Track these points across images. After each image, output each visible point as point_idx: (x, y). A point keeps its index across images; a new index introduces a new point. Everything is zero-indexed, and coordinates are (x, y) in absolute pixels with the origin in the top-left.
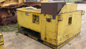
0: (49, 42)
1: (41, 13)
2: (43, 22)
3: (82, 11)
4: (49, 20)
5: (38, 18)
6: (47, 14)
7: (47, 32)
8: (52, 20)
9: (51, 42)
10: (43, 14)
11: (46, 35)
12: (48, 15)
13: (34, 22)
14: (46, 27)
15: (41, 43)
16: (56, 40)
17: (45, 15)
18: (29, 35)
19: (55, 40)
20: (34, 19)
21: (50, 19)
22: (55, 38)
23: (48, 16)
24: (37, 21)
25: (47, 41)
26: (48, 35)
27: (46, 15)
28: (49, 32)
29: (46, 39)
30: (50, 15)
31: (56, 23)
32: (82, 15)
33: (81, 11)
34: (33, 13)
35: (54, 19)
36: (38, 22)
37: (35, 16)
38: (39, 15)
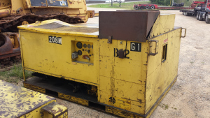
0: (123, 107)
1: (100, 37)
2: (104, 60)
3: (182, 29)
4: (122, 54)
5: (87, 49)
6: (117, 39)
7: (116, 84)
8: (132, 55)
9: (127, 107)
10: (106, 41)
11: (113, 91)
12: (119, 42)
13: (75, 60)
14: (113, 72)
15: (99, 111)
16: (143, 101)
17: (111, 42)
18: (60, 94)
19: (140, 101)
20: (75, 52)
21: (126, 50)
22: (141, 97)
23: (120, 45)
24: (84, 57)
25: (116, 105)
26: (119, 91)
27: (114, 41)
28: (123, 83)
29: (112, 100)
30: (124, 43)
31: (142, 61)
32: (181, 37)
33: (179, 30)
34: (75, 36)
35: (136, 50)
36: (87, 60)
37: (79, 45)
38: (91, 41)
